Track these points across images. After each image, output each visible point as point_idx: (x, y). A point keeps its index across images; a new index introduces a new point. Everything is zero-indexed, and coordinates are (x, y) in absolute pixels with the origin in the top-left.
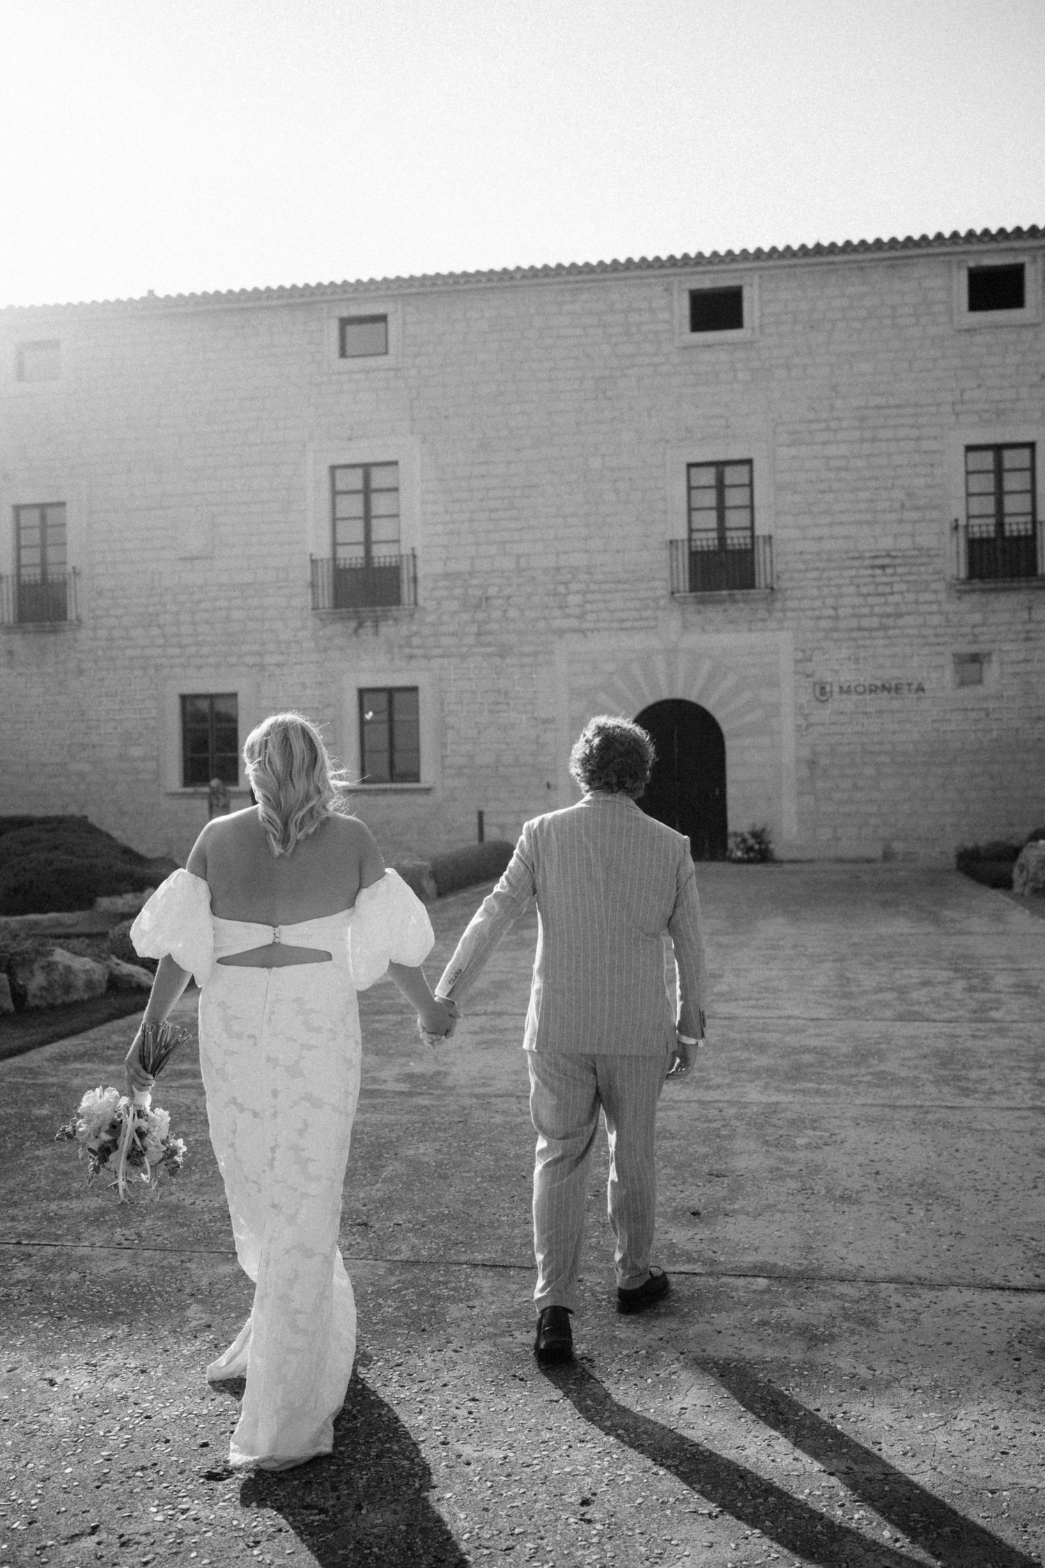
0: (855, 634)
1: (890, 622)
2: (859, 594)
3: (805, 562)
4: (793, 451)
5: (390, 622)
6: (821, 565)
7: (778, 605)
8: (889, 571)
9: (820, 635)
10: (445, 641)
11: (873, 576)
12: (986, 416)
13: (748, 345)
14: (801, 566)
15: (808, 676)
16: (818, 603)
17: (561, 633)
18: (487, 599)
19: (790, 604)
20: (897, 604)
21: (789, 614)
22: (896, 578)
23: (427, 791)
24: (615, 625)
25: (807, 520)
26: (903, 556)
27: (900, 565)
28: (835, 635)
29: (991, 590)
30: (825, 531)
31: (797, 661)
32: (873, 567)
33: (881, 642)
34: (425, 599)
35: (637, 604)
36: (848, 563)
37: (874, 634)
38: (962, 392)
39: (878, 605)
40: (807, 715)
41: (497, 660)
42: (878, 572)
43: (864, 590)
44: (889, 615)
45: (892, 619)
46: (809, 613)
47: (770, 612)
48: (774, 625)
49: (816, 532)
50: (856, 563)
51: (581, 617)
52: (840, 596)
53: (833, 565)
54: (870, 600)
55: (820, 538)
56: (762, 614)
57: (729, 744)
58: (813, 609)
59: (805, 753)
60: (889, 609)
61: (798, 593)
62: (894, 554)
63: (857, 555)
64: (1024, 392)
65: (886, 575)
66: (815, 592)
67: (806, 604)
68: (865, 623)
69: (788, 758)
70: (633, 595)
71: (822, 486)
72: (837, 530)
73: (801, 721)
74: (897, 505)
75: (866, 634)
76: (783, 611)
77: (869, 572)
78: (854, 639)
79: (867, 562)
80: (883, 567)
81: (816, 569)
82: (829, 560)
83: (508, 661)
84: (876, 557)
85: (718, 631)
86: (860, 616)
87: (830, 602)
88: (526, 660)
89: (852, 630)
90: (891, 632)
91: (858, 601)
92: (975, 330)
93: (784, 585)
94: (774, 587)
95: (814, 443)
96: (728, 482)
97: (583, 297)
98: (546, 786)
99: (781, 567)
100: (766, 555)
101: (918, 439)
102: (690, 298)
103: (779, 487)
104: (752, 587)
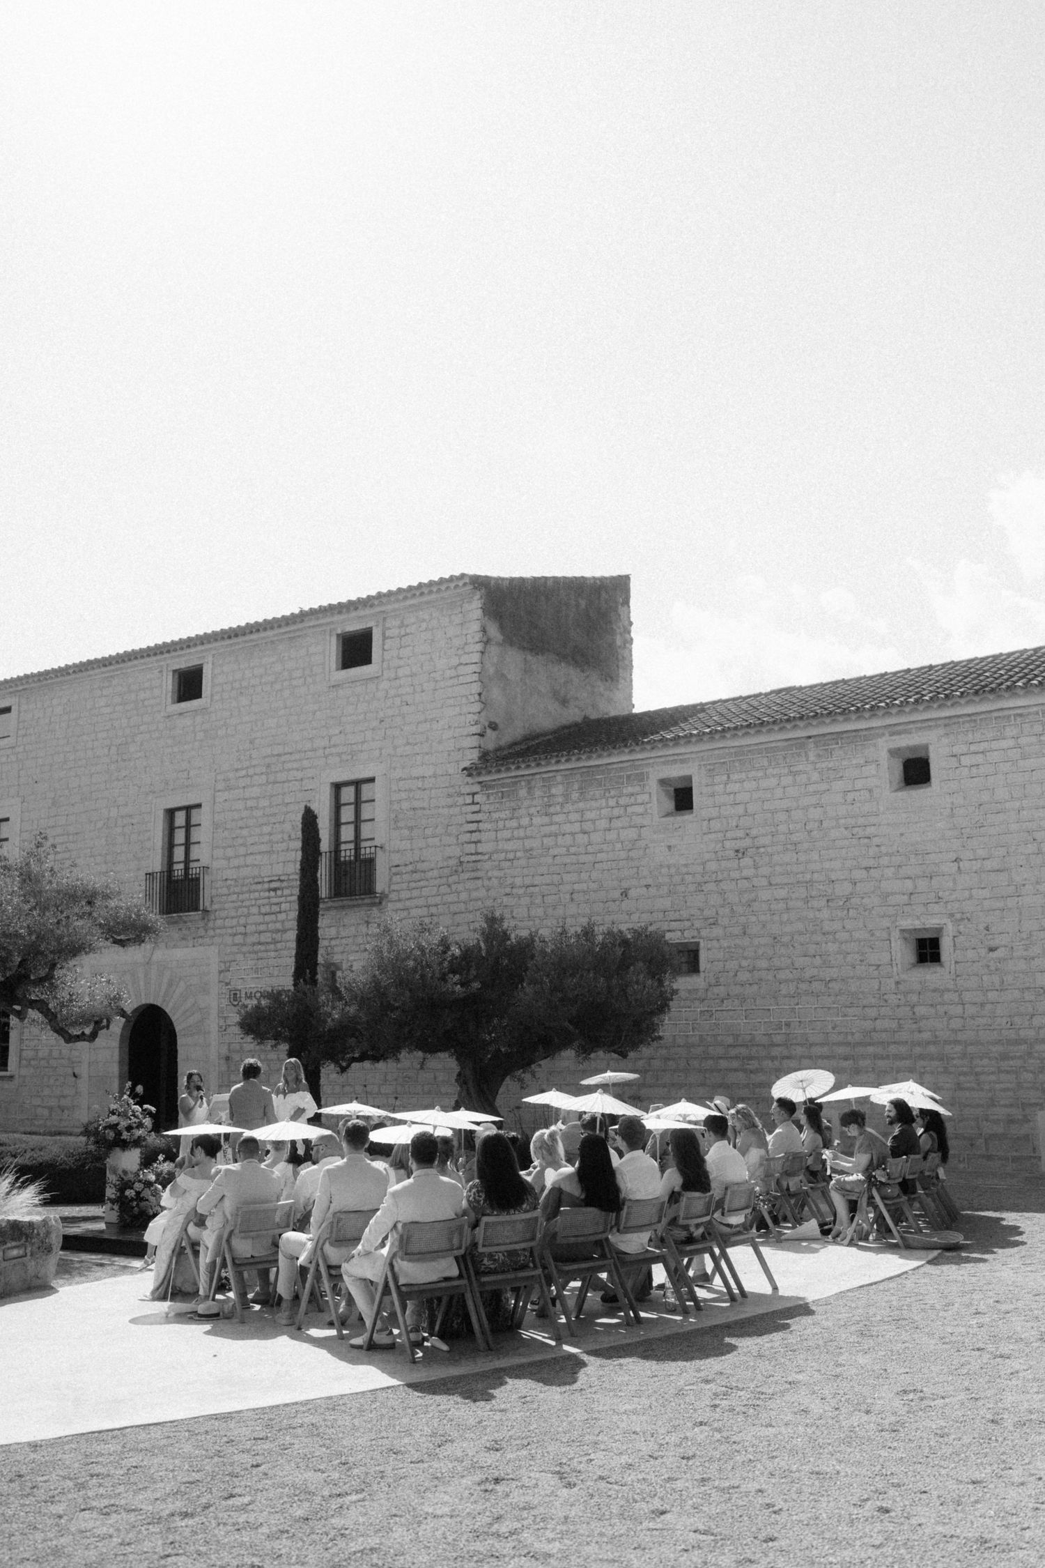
0: (257, 948)
1: (278, 936)
2: (260, 913)
3: (228, 887)
4: (226, 795)
6: (237, 890)
7: (211, 924)
8: (279, 893)
9: (235, 949)
11: (269, 898)
12: (344, 757)
13: (204, 710)
14: (225, 891)
15: (227, 984)
16: (234, 922)
19: (219, 923)
20: (283, 922)
21: (218, 931)
22: (282, 899)
23: (12, 1077)
25: (230, 852)
26: (289, 880)
27: (287, 888)
28: (245, 949)
29: (343, 907)
30: (241, 861)
31: (220, 972)
32: (270, 890)
33: (272, 954)
36: (254, 887)
37: (268, 947)
38: (330, 738)
39: (271, 922)
40: (225, 1018)
42: (272, 894)
43: (263, 910)
44: (278, 931)
45: (279, 934)
46: (230, 931)
47: (206, 931)
48: (207, 940)
49: (236, 862)
50: (259, 887)
52: (249, 915)
53: (245, 889)
54: (267, 918)
55: (238, 867)
56: (201, 932)
57: (180, 1041)
58: (232, 927)
59: (224, 1051)
60: (279, 926)
61: (223, 914)
62: (282, 878)
63: (260, 880)
64: (369, 734)
65: (276, 897)
66: (233, 913)
67: (228, 923)
68: (263, 938)
69: (213, 1055)
71: (240, 823)
72: (249, 860)
73: (222, 1023)
74: (286, 837)
75: (263, 948)
76: (214, 929)
77: (267, 894)
78: (256, 953)
79: (266, 886)
80: (275, 890)
81: (235, 893)
82: (243, 885)
84: (271, 881)
85: (175, 946)
86: (260, 932)
87: (242, 921)
89: (254, 944)
90: (279, 946)
91: (259, 919)
92: (338, 685)
93: (215, 907)
94: (209, 909)
95: (238, 788)
96: (193, 822)
97: (115, 682)
98: (75, 1076)
99: (214, 892)
100: (206, 882)
101: (302, 780)
102: (177, 676)
103: (216, 826)
104: (197, 909)
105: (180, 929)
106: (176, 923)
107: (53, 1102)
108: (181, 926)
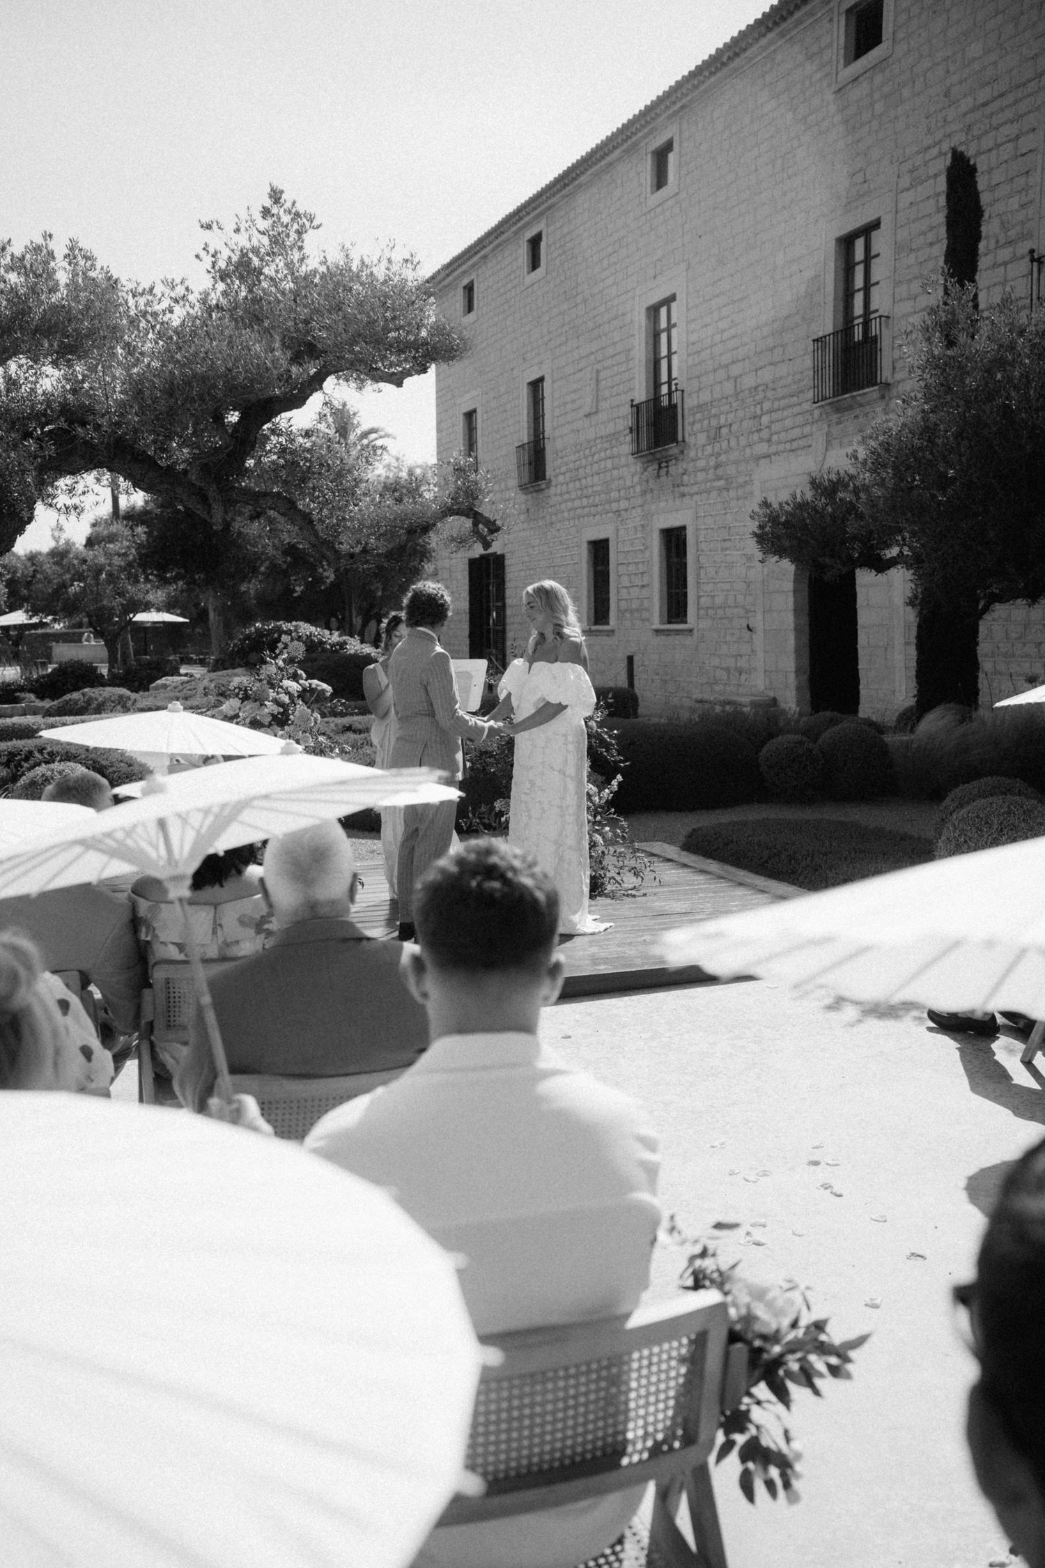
4: (911, 196)
5: (674, 461)
7: (892, 404)
10: (701, 476)
13: (884, 63)
17: (758, 458)
18: (720, 428)
23: (691, 631)
24: (788, 446)
25: (916, 286)
34: (690, 435)
35: (800, 419)
41: (725, 493)
49: (923, 301)
51: (769, 441)
69: (898, 599)
70: (796, 410)
83: (732, 493)
88: (740, 492)
93: (898, 376)
94: (890, 381)
95: (928, 178)
96: (873, 253)
97: (779, 57)
98: (749, 628)
99: (897, 354)
100: (885, 343)
101: (1018, 137)
102: (853, 21)
103: (899, 248)
104: (876, 384)
105: (856, 417)
106: (850, 408)
107: (730, 662)
108: (857, 411)
